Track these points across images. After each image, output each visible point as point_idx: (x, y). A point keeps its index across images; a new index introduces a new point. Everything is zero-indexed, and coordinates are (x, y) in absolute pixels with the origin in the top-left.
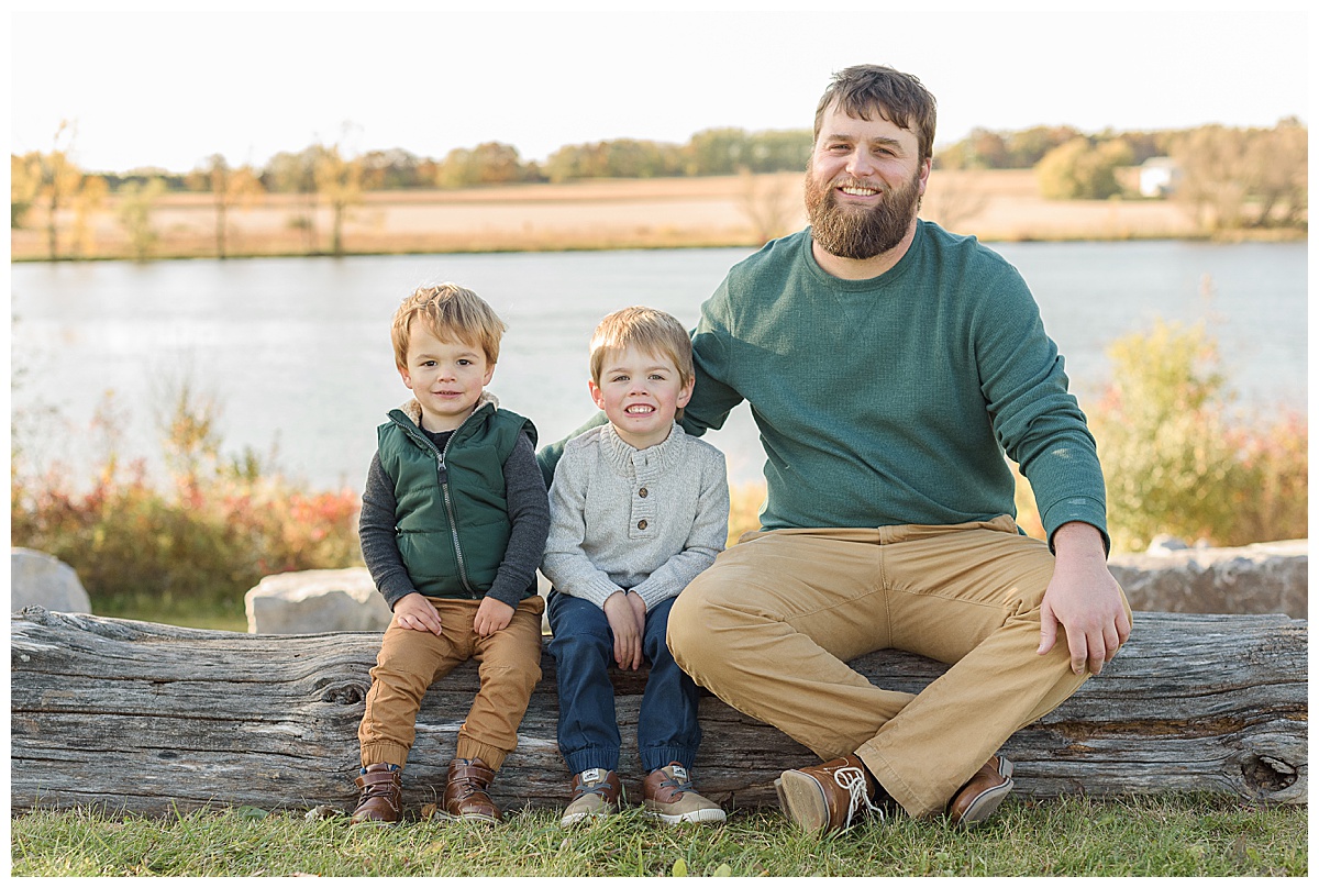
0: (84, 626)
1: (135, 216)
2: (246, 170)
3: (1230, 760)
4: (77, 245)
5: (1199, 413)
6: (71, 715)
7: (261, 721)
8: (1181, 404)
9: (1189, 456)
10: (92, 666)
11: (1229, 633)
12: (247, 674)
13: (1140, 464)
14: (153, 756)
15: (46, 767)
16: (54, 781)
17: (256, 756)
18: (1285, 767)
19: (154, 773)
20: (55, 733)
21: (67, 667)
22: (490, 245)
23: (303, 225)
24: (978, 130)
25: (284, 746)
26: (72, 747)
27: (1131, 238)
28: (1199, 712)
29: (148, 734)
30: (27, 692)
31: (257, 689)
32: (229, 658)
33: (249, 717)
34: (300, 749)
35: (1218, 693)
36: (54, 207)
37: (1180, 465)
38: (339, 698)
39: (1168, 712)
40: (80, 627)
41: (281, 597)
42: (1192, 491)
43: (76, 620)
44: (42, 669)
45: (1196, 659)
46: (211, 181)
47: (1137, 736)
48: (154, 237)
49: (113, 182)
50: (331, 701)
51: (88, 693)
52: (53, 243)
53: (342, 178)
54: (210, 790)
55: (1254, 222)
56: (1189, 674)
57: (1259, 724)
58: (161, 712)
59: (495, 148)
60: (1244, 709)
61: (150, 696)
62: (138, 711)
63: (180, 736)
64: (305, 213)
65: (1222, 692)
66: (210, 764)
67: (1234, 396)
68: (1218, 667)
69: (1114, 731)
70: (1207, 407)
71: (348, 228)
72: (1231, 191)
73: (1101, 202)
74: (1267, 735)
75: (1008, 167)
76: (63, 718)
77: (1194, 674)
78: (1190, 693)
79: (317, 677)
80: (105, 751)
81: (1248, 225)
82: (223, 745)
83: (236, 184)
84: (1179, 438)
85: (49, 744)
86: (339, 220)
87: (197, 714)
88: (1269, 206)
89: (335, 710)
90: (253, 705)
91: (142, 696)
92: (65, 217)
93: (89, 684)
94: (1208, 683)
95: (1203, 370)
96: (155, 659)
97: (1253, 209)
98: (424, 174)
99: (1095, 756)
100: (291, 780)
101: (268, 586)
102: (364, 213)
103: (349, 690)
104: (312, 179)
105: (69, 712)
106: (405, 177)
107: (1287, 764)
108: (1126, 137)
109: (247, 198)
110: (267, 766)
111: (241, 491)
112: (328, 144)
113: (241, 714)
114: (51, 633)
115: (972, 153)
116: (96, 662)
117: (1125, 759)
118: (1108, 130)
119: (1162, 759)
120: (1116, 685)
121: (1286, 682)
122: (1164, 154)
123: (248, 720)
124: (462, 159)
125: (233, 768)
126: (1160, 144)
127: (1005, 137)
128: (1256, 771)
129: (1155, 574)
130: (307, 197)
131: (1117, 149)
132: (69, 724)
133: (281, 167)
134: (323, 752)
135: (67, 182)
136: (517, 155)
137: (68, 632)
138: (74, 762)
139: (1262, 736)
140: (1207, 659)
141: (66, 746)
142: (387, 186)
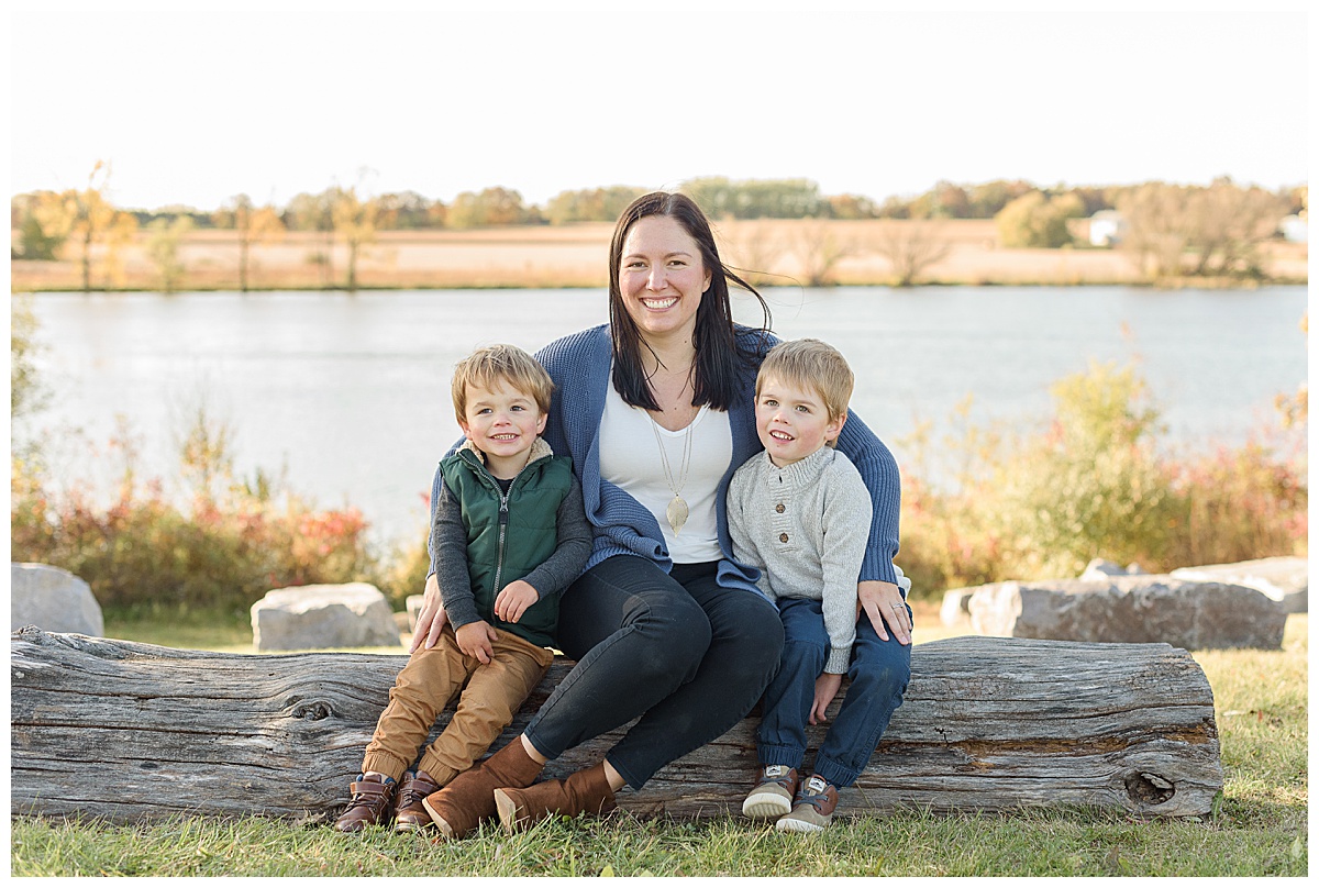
0: (76, 646)
1: (164, 250)
2: (269, 208)
3: (1116, 777)
4: (108, 277)
5: (1133, 445)
6: (60, 729)
7: (236, 735)
8: (1116, 438)
9: (1125, 487)
10: (81, 683)
11: (1116, 660)
12: (224, 691)
13: (1081, 492)
14: (135, 767)
15: (35, 776)
16: (43, 789)
17: (230, 767)
18: (1164, 783)
19: (136, 782)
20: (45, 745)
21: (58, 684)
22: (494, 282)
23: (320, 261)
24: (943, 182)
25: (256, 758)
26: (61, 757)
27: (1080, 284)
28: (1088, 732)
29: (131, 746)
30: (20, 707)
31: (233, 704)
32: (209, 676)
33: (225, 731)
34: (271, 761)
35: (1104, 715)
36: (88, 241)
37: (1117, 494)
38: (308, 713)
39: (1060, 731)
40: (72, 646)
41: (284, 609)
42: (1130, 518)
43: (69, 640)
44: (36, 685)
45: (1085, 684)
46: (235, 219)
47: (1032, 754)
48: (181, 270)
49: (143, 218)
50: (301, 717)
51: (77, 708)
52: (86, 275)
53: (358, 219)
54: (187, 798)
55: (1192, 270)
56: (1079, 697)
57: (1139, 743)
58: (144, 726)
59: (500, 192)
60: (1128, 730)
61: (134, 711)
62: (123, 725)
63: (161, 748)
64: (324, 250)
65: (1108, 715)
66: (187, 775)
67: (1165, 430)
68: (1104, 691)
69: (1012, 749)
70: (1142, 441)
71: (362, 264)
72: (1171, 242)
73: (1055, 250)
74: (1148, 754)
75: (970, 217)
76: (53, 731)
77: (1083, 697)
78: (1079, 715)
79: (289, 694)
80: (91, 762)
81: (1187, 273)
82: (200, 756)
83: (257, 222)
84: (1117, 469)
85: (39, 755)
86: (353, 258)
87: (177, 728)
88: (1206, 256)
89: (304, 725)
90: (229, 720)
91: (126, 711)
92: (96, 250)
93: (78, 700)
94: (1096, 706)
95: (1138, 407)
96: (140, 676)
97: (1192, 259)
98: (434, 216)
99: (994, 771)
100: (262, 790)
101: (273, 599)
102: (377, 251)
103: (317, 707)
104: (330, 218)
105: (59, 726)
106: (416, 218)
107: (1166, 780)
108: (1076, 191)
109: (269, 235)
110: (240, 776)
111: (253, 508)
112: (346, 187)
113: (218, 728)
114: (45, 652)
115: (938, 203)
116: (85, 680)
117: (1021, 774)
118: (1061, 185)
119: (1053, 775)
120: (1013, 707)
121: (1165, 705)
122: (1112, 208)
123: (224, 734)
124: (469, 202)
125: (208, 778)
126: (1108, 198)
127: (966, 190)
128: (1138, 786)
129: (1080, 598)
130: (325, 235)
131: (1070, 202)
132: (58, 736)
133: (300, 208)
134: (292, 764)
135: (100, 218)
136: (520, 199)
137: (60, 651)
138: (62, 772)
139: (1143, 754)
140: (1095, 684)
141: (54, 757)
142: (400, 227)
